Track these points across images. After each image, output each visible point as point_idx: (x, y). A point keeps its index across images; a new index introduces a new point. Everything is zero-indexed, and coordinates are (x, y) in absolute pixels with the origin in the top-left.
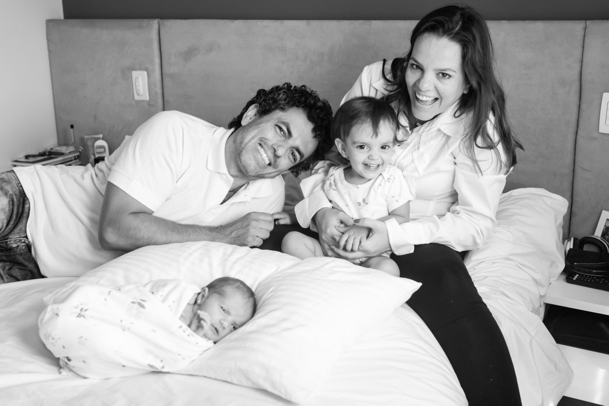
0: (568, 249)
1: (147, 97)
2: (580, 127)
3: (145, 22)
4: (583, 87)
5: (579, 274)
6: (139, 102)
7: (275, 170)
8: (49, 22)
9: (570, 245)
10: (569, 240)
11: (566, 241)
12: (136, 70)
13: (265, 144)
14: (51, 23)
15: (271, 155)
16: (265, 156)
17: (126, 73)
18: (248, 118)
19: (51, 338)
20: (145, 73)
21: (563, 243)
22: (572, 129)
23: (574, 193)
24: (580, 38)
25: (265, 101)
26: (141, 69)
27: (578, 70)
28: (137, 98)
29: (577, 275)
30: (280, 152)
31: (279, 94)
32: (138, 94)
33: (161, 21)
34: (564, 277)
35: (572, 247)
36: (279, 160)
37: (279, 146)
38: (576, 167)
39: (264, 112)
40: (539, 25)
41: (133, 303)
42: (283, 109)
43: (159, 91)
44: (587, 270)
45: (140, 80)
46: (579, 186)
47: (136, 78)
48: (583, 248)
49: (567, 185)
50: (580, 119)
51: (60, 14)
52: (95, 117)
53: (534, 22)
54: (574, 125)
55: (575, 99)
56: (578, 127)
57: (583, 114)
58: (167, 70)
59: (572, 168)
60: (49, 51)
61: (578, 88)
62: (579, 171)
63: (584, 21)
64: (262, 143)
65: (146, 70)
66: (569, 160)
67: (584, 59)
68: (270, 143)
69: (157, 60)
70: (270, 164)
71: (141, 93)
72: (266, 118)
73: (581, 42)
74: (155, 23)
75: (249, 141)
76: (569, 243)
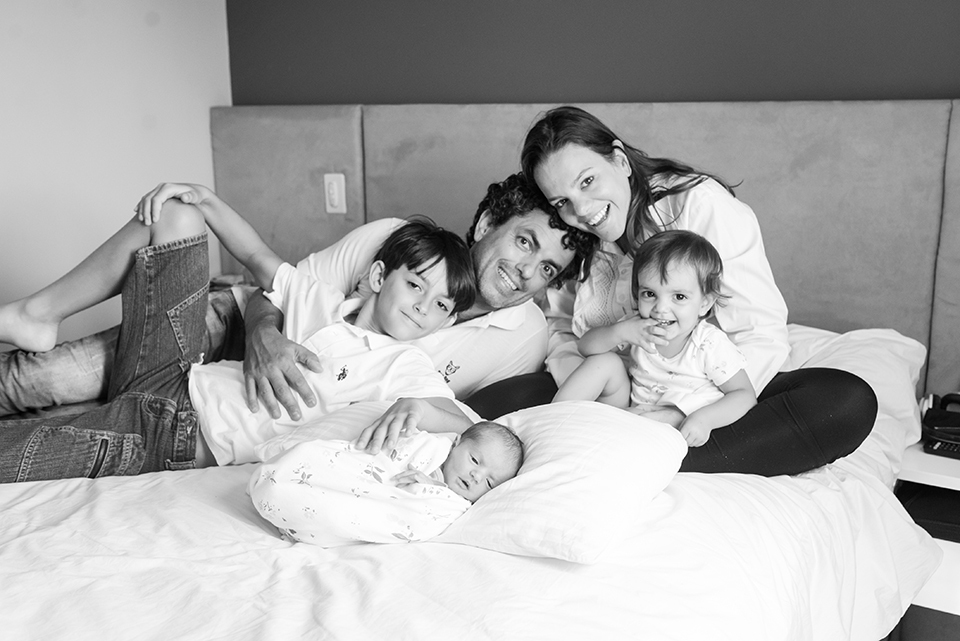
0: (925, 410)
1: (343, 210)
2: (942, 244)
3: (344, 108)
4: (947, 191)
5: (942, 443)
6: (332, 216)
7: (525, 294)
8: (213, 110)
9: (928, 404)
10: (927, 397)
11: (923, 399)
12: (329, 172)
13: (506, 266)
14: (215, 111)
15: (517, 279)
16: (509, 282)
17: (316, 177)
18: (482, 231)
19: (267, 509)
20: (342, 176)
21: (918, 403)
22: (932, 249)
23: (933, 336)
24: (944, 123)
25: (497, 205)
26: (336, 172)
27: (940, 166)
28: (330, 210)
29: (939, 444)
30: (528, 273)
31: (514, 194)
32: (332, 205)
33: (365, 107)
34: (921, 446)
35: (931, 407)
36: (527, 282)
37: (525, 265)
38: (936, 300)
39: (499, 220)
40: (887, 107)
41: (367, 471)
42: (522, 213)
43: (360, 201)
44: (953, 437)
45: (335, 186)
46: (939, 326)
47: (330, 183)
48: (945, 409)
49: (922, 326)
50: (942, 234)
51: (228, 101)
52: (273, 236)
53: (881, 102)
54: (934, 242)
55: (937, 206)
56: (939, 244)
57: (946, 227)
58: (370, 172)
59: (930, 302)
60: (214, 149)
61: (940, 191)
62: (938, 304)
63: (949, 101)
64: (503, 266)
65: (343, 172)
66: (926, 291)
67: (949, 152)
68: (513, 265)
69: (359, 160)
70: (517, 289)
71: (336, 203)
72: (502, 229)
73: (945, 130)
74: (357, 110)
75: (487, 266)
76: (926, 401)
